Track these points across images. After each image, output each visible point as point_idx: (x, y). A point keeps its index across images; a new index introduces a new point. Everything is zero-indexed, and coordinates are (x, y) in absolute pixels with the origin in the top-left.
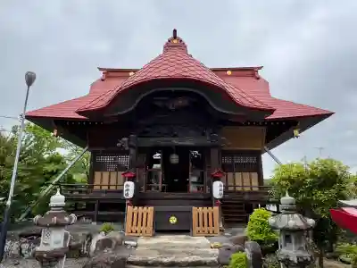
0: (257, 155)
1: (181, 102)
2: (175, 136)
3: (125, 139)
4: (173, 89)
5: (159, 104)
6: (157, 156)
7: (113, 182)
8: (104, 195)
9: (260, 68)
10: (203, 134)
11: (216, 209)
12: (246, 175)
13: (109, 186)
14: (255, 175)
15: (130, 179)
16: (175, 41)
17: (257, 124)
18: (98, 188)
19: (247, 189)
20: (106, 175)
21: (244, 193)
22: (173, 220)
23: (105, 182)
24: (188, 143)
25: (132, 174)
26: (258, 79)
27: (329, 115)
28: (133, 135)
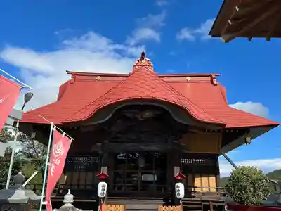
1: (148, 114)
2: (141, 141)
3: (99, 144)
5: (128, 115)
7: (82, 182)
13: (78, 185)
14: (213, 179)
16: (143, 61)
19: (206, 190)
20: (76, 174)
23: (75, 182)
24: (154, 148)
26: (216, 85)
27: (276, 125)
28: (106, 141)
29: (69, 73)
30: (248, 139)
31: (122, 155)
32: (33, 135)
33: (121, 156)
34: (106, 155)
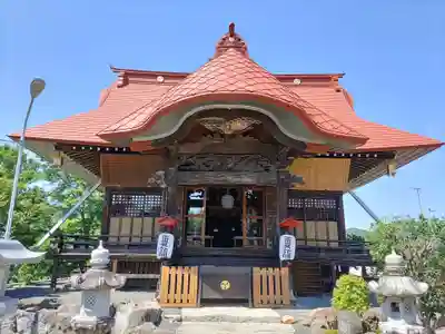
0: (337, 197)
1: (240, 125)
2: (230, 170)
3: (161, 173)
4: (229, 107)
5: (208, 126)
7: (136, 232)
9: (341, 76)
12: (321, 224)
13: (131, 237)
14: (333, 225)
16: (231, 39)
17: (339, 156)
18: (115, 240)
19: (324, 244)
20: (126, 221)
21: (319, 249)
22: (225, 285)
23: (126, 231)
24: (247, 180)
26: (338, 91)
27: (438, 146)
28: (172, 169)
29: (116, 70)
30: (391, 167)
31: (196, 194)
33: (195, 196)
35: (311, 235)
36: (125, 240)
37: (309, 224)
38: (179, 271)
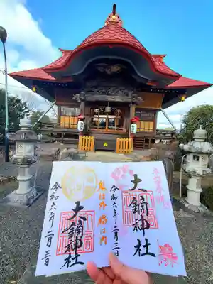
0: (155, 111)
1: (115, 69)
2: (109, 94)
3: (78, 95)
4: (110, 57)
5: (100, 69)
6: (96, 110)
7: (71, 123)
8: (66, 130)
9: (165, 56)
10: (127, 95)
11: (131, 140)
12: (147, 123)
14: (152, 123)
15: (81, 120)
16: (114, 17)
18: (63, 125)
19: (147, 131)
20: (67, 118)
21: (145, 133)
22: (106, 144)
23: (67, 122)
24: (118, 99)
25: (82, 117)
26: (163, 63)
27: (209, 86)
28: (82, 92)
30: (183, 98)
32: (34, 89)
34: (83, 103)
35: (142, 127)
36: (67, 125)
37: (142, 122)
38: (87, 138)
